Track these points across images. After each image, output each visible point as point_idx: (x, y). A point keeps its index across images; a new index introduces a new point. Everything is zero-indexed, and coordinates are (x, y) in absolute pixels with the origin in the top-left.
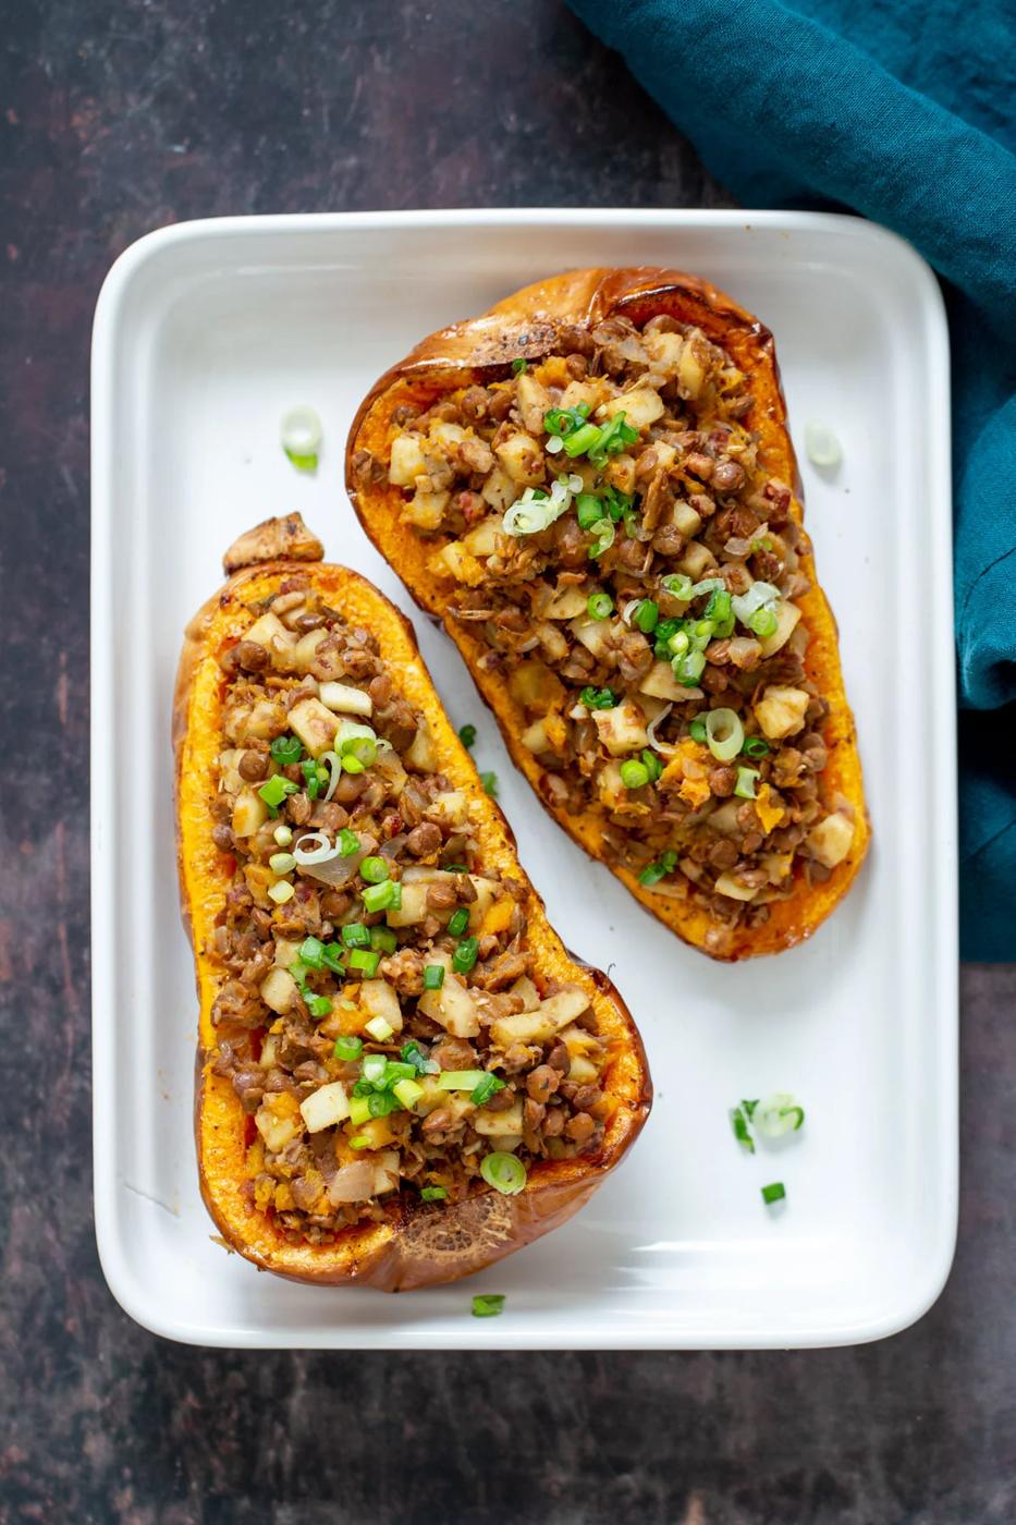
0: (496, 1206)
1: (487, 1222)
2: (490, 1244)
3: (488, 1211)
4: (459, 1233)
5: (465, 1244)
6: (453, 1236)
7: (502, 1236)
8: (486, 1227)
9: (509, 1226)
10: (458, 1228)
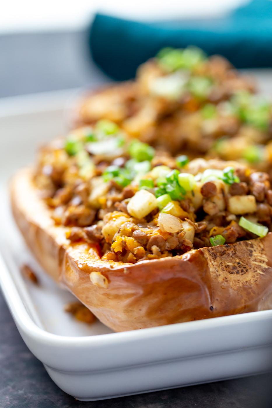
0: (255, 247)
1: (253, 258)
2: (259, 271)
3: (251, 252)
4: (239, 263)
5: (244, 270)
6: (236, 264)
7: (264, 266)
8: (253, 261)
9: (266, 260)
10: (238, 261)
